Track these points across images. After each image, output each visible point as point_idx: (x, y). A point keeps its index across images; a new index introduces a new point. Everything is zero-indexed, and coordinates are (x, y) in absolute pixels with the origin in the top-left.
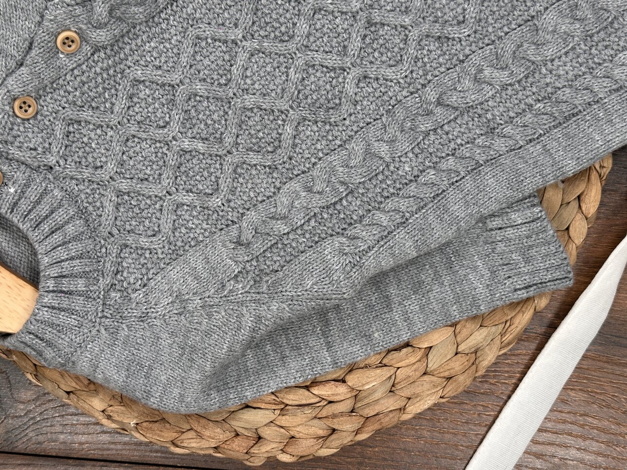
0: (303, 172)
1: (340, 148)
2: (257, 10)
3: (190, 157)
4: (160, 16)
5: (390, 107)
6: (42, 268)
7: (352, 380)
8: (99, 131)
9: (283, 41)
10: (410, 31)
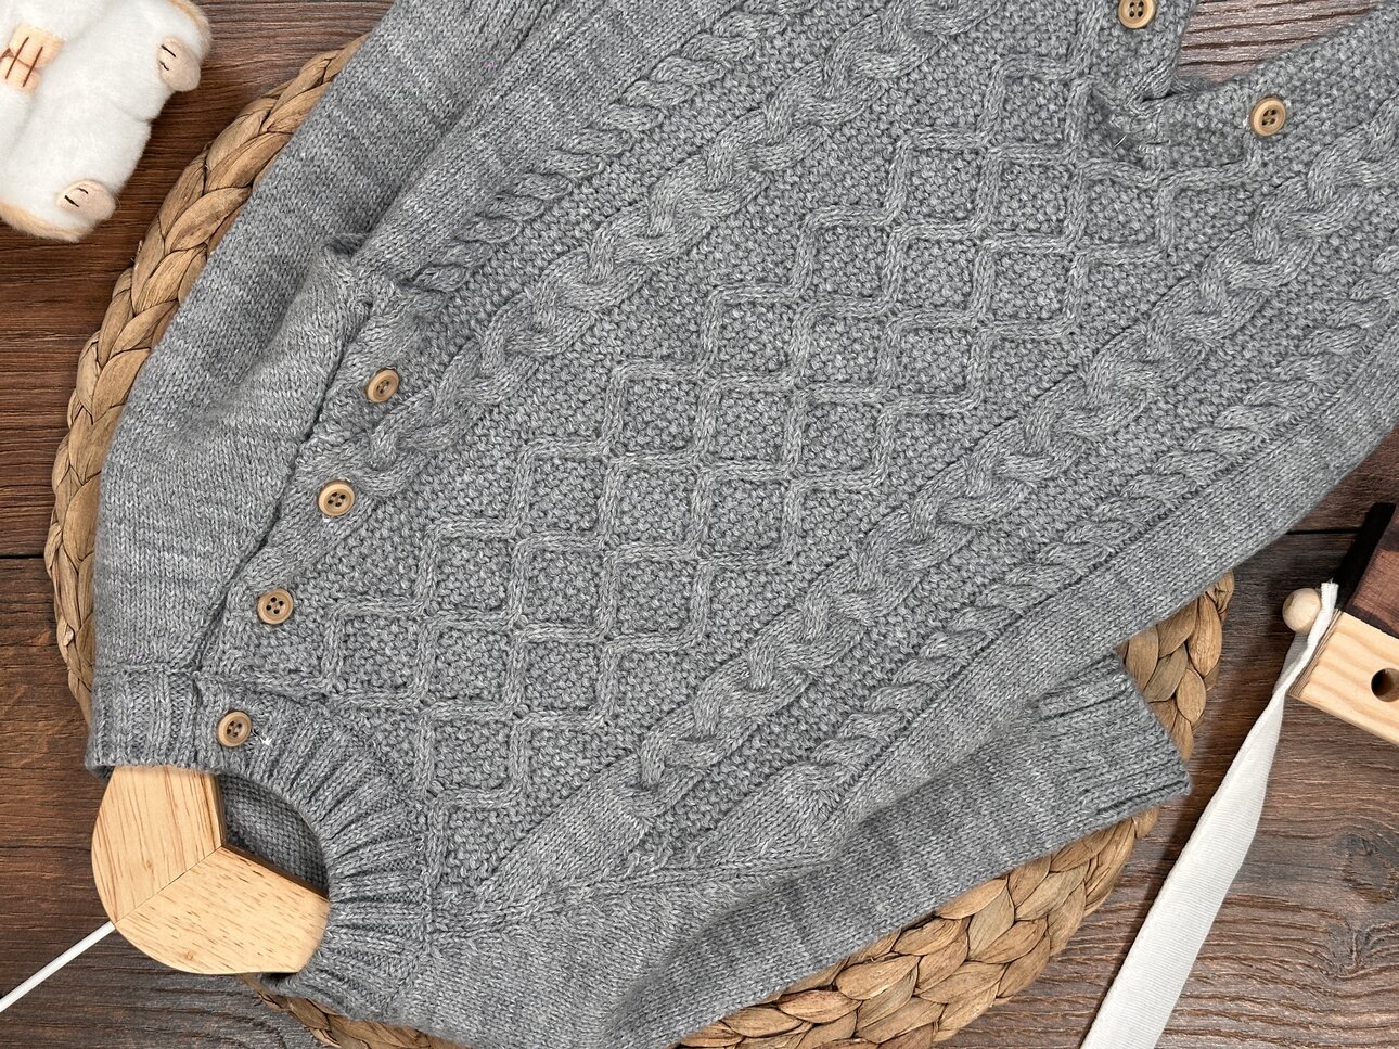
0: (732, 657)
1: (789, 611)
2: (629, 403)
3: (544, 652)
4: (474, 433)
5: (861, 535)
6: (329, 862)
7: (848, 984)
8: (394, 628)
9: (677, 449)
10: (879, 412)
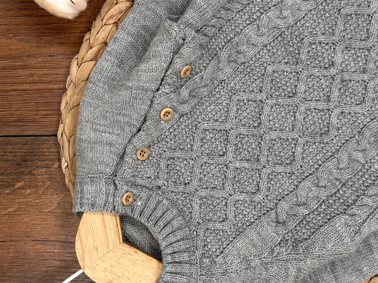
0: (310, 174)
1: (332, 157)
3: (240, 172)
4: (215, 91)
5: (360, 129)
6: (162, 248)
8: (185, 162)
9: (290, 97)
10: (368, 83)
